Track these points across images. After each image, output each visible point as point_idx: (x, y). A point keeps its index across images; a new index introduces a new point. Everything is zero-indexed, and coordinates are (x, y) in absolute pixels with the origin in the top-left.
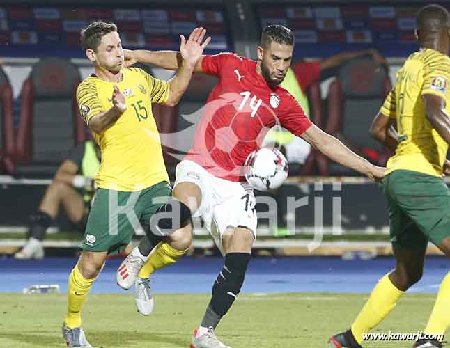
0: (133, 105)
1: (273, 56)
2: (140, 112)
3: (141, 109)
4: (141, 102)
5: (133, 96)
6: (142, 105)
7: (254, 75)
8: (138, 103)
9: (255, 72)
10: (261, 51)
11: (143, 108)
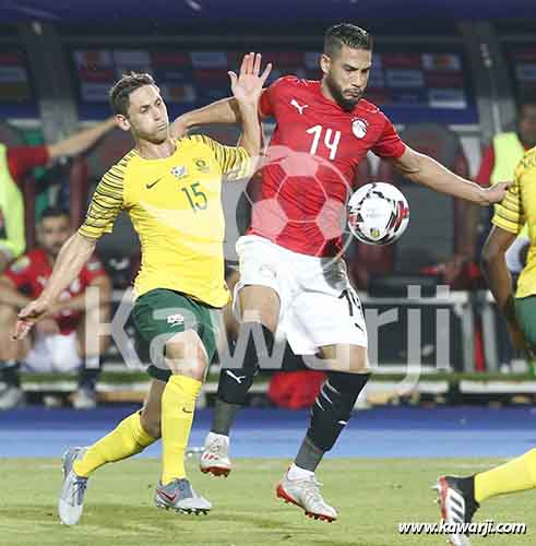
0: (184, 189)
1: (346, 66)
2: (195, 199)
3: (196, 194)
4: (197, 185)
5: (184, 177)
6: (198, 189)
7: (321, 100)
8: (193, 186)
9: (322, 96)
10: (326, 61)
11: (200, 193)
